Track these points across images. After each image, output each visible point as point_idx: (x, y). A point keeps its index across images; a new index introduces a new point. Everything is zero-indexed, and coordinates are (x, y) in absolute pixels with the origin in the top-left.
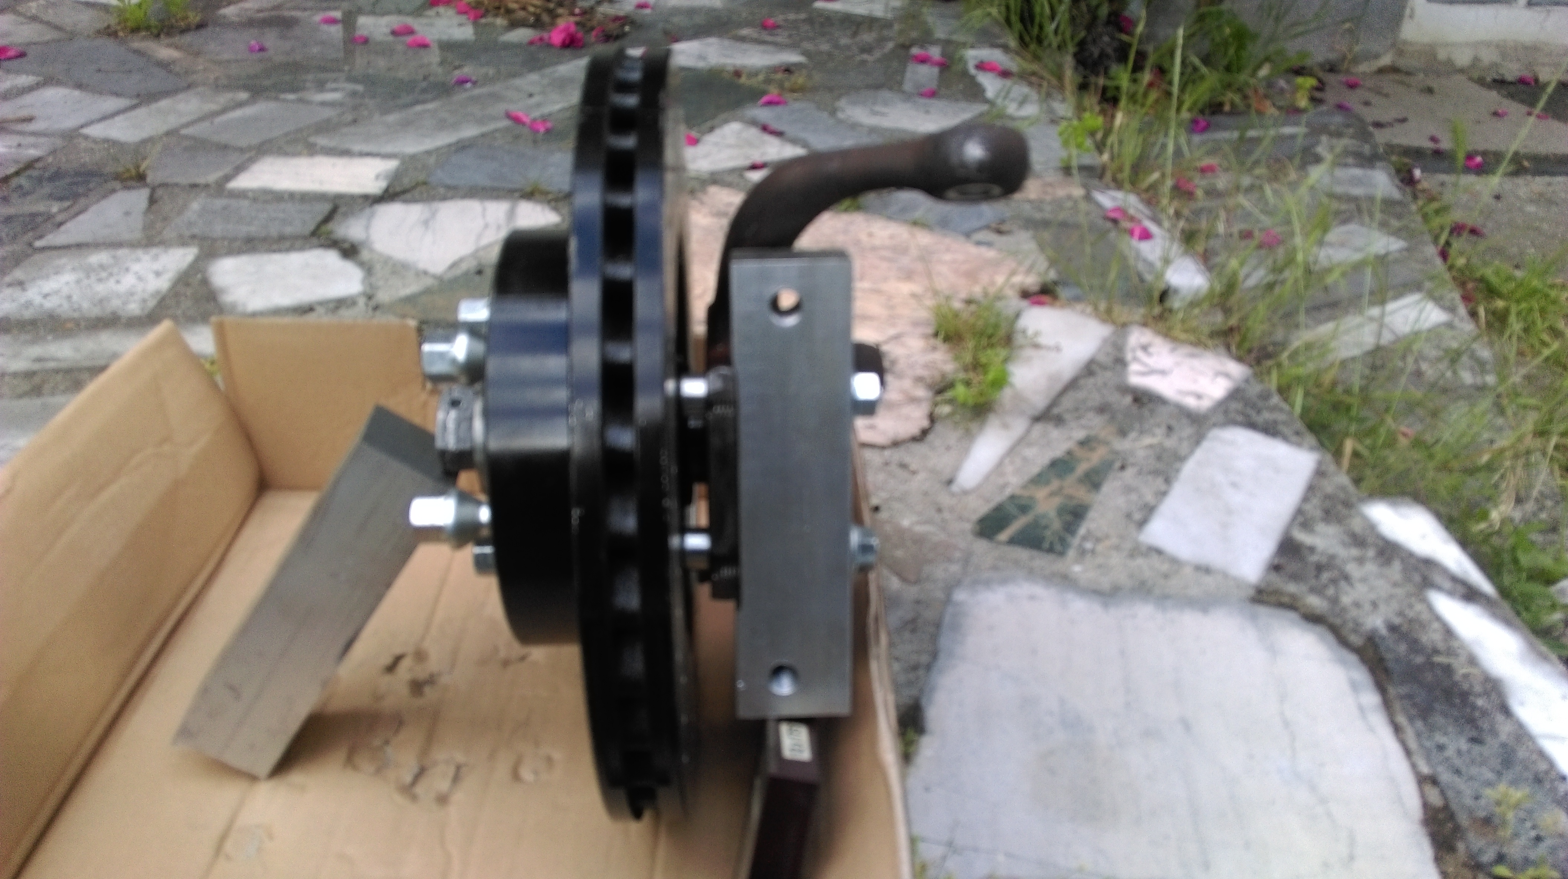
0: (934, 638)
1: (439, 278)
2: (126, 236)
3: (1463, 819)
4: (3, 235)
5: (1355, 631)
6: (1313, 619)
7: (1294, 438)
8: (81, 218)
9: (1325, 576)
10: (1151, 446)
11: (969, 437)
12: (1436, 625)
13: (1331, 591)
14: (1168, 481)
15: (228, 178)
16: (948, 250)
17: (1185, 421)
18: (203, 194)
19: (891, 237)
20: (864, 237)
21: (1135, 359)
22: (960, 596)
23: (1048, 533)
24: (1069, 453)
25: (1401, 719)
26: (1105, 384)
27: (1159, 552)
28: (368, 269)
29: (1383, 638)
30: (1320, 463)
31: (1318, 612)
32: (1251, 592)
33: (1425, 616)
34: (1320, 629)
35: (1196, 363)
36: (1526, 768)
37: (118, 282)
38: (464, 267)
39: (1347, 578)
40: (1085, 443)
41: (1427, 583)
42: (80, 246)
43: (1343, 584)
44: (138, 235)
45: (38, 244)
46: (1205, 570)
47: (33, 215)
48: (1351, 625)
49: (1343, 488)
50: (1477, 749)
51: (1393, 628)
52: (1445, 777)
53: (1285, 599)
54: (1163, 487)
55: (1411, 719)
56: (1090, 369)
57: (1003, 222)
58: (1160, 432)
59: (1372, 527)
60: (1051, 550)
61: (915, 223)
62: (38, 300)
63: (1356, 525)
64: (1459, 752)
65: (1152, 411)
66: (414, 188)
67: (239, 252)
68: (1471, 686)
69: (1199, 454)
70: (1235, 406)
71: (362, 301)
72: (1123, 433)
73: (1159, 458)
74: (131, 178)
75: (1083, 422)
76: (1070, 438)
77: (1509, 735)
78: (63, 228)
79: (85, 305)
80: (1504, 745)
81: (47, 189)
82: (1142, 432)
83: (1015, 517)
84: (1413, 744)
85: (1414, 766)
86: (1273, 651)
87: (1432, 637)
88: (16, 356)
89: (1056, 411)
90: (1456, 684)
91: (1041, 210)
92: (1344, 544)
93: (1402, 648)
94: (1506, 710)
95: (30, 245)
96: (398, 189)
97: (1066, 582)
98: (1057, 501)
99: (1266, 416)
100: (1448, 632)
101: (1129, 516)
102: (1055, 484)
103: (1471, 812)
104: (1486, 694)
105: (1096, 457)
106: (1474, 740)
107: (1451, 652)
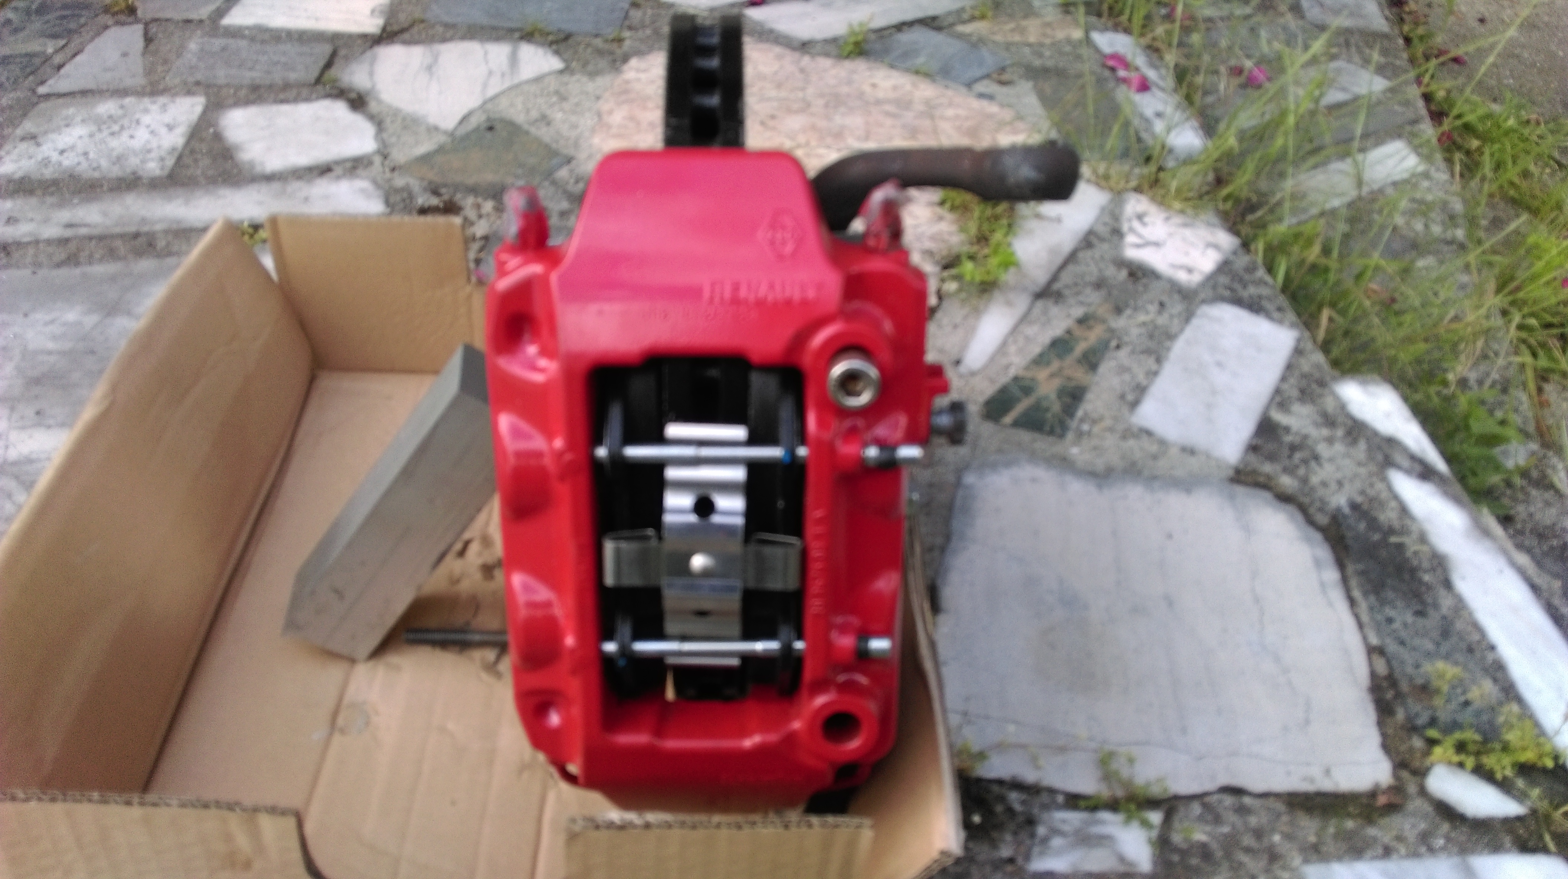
0: (947, 521)
1: (452, 134)
2: (129, 82)
3: (1404, 687)
4: (3, 79)
5: (1321, 510)
6: (1284, 498)
7: (1276, 315)
8: (78, 58)
9: (1298, 456)
10: (1144, 324)
11: (977, 312)
12: (1393, 504)
13: (1301, 471)
14: (1159, 360)
15: (221, 13)
16: (950, 104)
17: (1176, 297)
18: (199, 32)
19: (895, 88)
20: (867, 89)
21: (1132, 230)
22: (970, 479)
23: (1049, 415)
24: (1069, 332)
25: (1357, 594)
26: (1102, 257)
27: (1149, 433)
28: (378, 122)
29: (1345, 517)
30: (1299, 340)
31: (1290, 491)
32: (1231, 473)
33: (1384, 495)
34: (1291, 508)
35: (1188, 232)
36: (1462, 639)
37: (132, 137)
38: (474, 122)
39: (1316, 458)
40: (1082, 321)
41: (1388, 463)
42: (85, 93)
43: (1313, 464)
44: (140, 81)
45: (42, 90)
46: (1189, 451)
47: (30, 56)
48: (1318, 504)
49: (1318, 366)
50: (1421, 622)
51: (1355, 507)
52: (1392, 647)
53: (1261, 479)
54: (1154, 367)
55: (1365, 594)
56: (1088, 240)
57: (1003, 70)
58: (1153, 308)
59: (1342, 407)
60: (1051, 432)
61: (917, 72)
62: (55, 157)
63: (1329, 404)
64: (1405, 625)
65: (1146, 286)
66: (412, 26)
67: (247, 102)
68: (1420, 562)
69: (1189, 332)
70: (1223, 280)
71: (377, 160)
72: (1118, 310)
73: (1151, 336)
74: (121, 12)
75: (1081, 298)
76: (1069, 316)
77: (1449, 609)
78: (63, 71)
79: (104, 163)
80: (1444, 618)
81: (37, 24)
82: (1136, 309)
83: (1018, 400)
84: (1365, 618)
85: (1365, 638)
86: (1248, 530)
87: (1388, 516)
88: (46, 221)
89: (1056, 286)
90: (1407, 560)
91: (1040, 55)
92: (1316, 425)
93: (1362, 526)
94: (1448, 584)
95: (34, 91)
96: (396, 28)
97: (1065, 464)
98: (1057, 383)
99: (1252, 290)
100: (1404, 510)
101: (1122, 397)
102: (1055, 365)
103: (1411, 679)
104: (1433, 570)
105: (1094, 335)
106: (1420, 614)
107: (1404, 531)
